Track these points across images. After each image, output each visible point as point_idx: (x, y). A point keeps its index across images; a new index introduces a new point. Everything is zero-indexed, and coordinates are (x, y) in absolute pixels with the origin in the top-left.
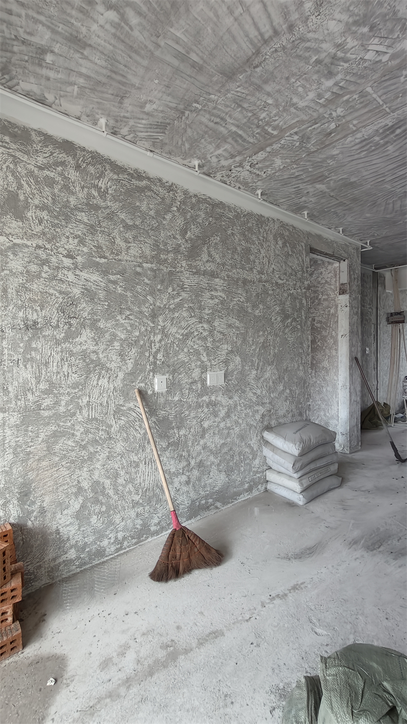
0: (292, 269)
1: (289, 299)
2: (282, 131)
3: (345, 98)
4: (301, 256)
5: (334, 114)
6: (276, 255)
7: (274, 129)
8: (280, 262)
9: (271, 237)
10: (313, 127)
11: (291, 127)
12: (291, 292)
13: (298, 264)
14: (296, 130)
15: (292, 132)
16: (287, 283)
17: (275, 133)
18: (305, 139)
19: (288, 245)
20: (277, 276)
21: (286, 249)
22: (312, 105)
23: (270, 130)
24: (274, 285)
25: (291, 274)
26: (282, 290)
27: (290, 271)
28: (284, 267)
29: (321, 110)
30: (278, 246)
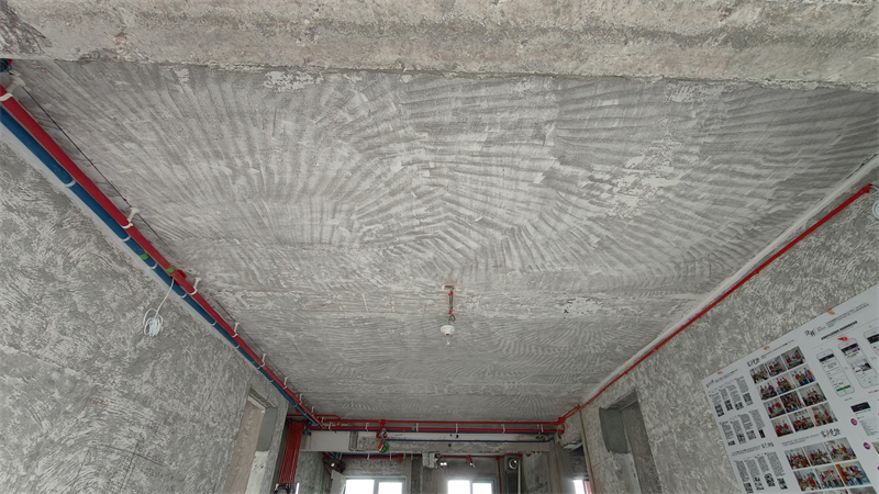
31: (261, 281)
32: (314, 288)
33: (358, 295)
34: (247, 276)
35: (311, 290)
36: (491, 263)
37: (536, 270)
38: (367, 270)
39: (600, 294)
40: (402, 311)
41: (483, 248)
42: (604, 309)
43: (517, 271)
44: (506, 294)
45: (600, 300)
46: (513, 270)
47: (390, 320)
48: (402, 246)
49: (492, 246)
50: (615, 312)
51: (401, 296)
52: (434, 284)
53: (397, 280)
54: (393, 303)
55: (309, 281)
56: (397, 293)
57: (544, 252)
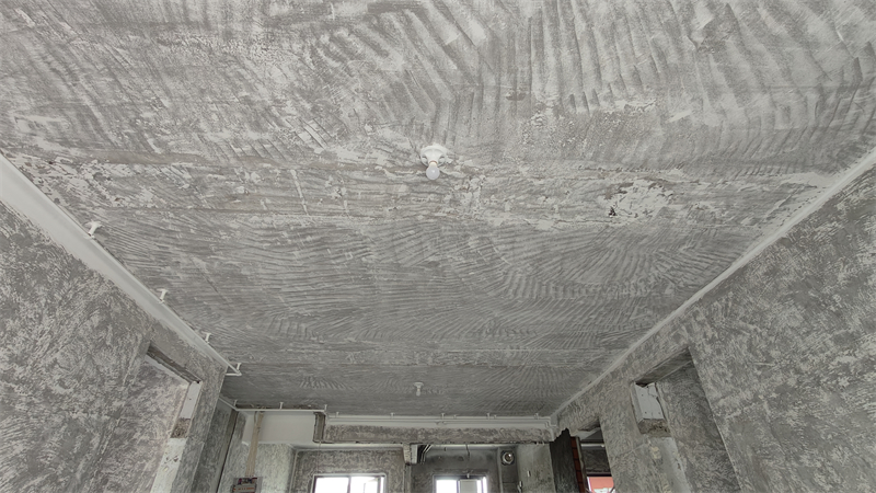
0: (99, 372)
1: (63, 429)
2: (169, 153)
3: (265, 165)
4: (127, 355)
5: (247, 176)
6: (75, 337)
7: (159, 144)
8: (78, 352)
9: (81, 303)
10: (216, 176)
11: (184, 157)
12: (75, 416)
13: (115, 367)
14: (190, 165)
15: (184, 164)
16: (75, 396)
17: (158, 151)
18: (198, 184)
19: (110, 328)
20: (57, 377)
21: (102, 334)
22: (224, 147)
23: (151, 141)
24: (39, 393)
25: (92, 381)
26: (55, 408)
27: (92, 373)
28: (82, 364)
29: (233, 161)
30: (88, 323)
31: (113, 138)
32: (208, 157)
33: (285, 174)
34: (83, 123)
35: (203, 161)
36: (507, 87)
37: (581, 110)
38: (289, 108)
39: (675, 171)
40: (360, 210)
41: (495, 41)
42: (671, 207)
43: (549, 112)
44: (524, 170)
45: (670, 186)
46: (542, 107)
47: (344, 231)
48: (343, 33)
49: (511, 36)
50: (685, 213)
51: (357, 175)
52: (406, 146)
53: (344, 135)
54: (344, 190)
55: (195, 135)
56: (350, 167)
57: (604, 55)
